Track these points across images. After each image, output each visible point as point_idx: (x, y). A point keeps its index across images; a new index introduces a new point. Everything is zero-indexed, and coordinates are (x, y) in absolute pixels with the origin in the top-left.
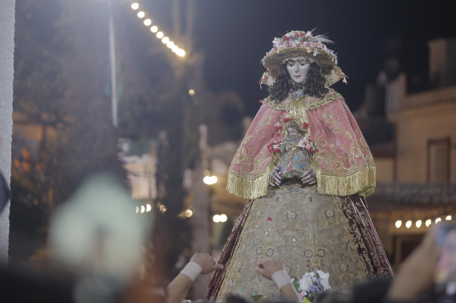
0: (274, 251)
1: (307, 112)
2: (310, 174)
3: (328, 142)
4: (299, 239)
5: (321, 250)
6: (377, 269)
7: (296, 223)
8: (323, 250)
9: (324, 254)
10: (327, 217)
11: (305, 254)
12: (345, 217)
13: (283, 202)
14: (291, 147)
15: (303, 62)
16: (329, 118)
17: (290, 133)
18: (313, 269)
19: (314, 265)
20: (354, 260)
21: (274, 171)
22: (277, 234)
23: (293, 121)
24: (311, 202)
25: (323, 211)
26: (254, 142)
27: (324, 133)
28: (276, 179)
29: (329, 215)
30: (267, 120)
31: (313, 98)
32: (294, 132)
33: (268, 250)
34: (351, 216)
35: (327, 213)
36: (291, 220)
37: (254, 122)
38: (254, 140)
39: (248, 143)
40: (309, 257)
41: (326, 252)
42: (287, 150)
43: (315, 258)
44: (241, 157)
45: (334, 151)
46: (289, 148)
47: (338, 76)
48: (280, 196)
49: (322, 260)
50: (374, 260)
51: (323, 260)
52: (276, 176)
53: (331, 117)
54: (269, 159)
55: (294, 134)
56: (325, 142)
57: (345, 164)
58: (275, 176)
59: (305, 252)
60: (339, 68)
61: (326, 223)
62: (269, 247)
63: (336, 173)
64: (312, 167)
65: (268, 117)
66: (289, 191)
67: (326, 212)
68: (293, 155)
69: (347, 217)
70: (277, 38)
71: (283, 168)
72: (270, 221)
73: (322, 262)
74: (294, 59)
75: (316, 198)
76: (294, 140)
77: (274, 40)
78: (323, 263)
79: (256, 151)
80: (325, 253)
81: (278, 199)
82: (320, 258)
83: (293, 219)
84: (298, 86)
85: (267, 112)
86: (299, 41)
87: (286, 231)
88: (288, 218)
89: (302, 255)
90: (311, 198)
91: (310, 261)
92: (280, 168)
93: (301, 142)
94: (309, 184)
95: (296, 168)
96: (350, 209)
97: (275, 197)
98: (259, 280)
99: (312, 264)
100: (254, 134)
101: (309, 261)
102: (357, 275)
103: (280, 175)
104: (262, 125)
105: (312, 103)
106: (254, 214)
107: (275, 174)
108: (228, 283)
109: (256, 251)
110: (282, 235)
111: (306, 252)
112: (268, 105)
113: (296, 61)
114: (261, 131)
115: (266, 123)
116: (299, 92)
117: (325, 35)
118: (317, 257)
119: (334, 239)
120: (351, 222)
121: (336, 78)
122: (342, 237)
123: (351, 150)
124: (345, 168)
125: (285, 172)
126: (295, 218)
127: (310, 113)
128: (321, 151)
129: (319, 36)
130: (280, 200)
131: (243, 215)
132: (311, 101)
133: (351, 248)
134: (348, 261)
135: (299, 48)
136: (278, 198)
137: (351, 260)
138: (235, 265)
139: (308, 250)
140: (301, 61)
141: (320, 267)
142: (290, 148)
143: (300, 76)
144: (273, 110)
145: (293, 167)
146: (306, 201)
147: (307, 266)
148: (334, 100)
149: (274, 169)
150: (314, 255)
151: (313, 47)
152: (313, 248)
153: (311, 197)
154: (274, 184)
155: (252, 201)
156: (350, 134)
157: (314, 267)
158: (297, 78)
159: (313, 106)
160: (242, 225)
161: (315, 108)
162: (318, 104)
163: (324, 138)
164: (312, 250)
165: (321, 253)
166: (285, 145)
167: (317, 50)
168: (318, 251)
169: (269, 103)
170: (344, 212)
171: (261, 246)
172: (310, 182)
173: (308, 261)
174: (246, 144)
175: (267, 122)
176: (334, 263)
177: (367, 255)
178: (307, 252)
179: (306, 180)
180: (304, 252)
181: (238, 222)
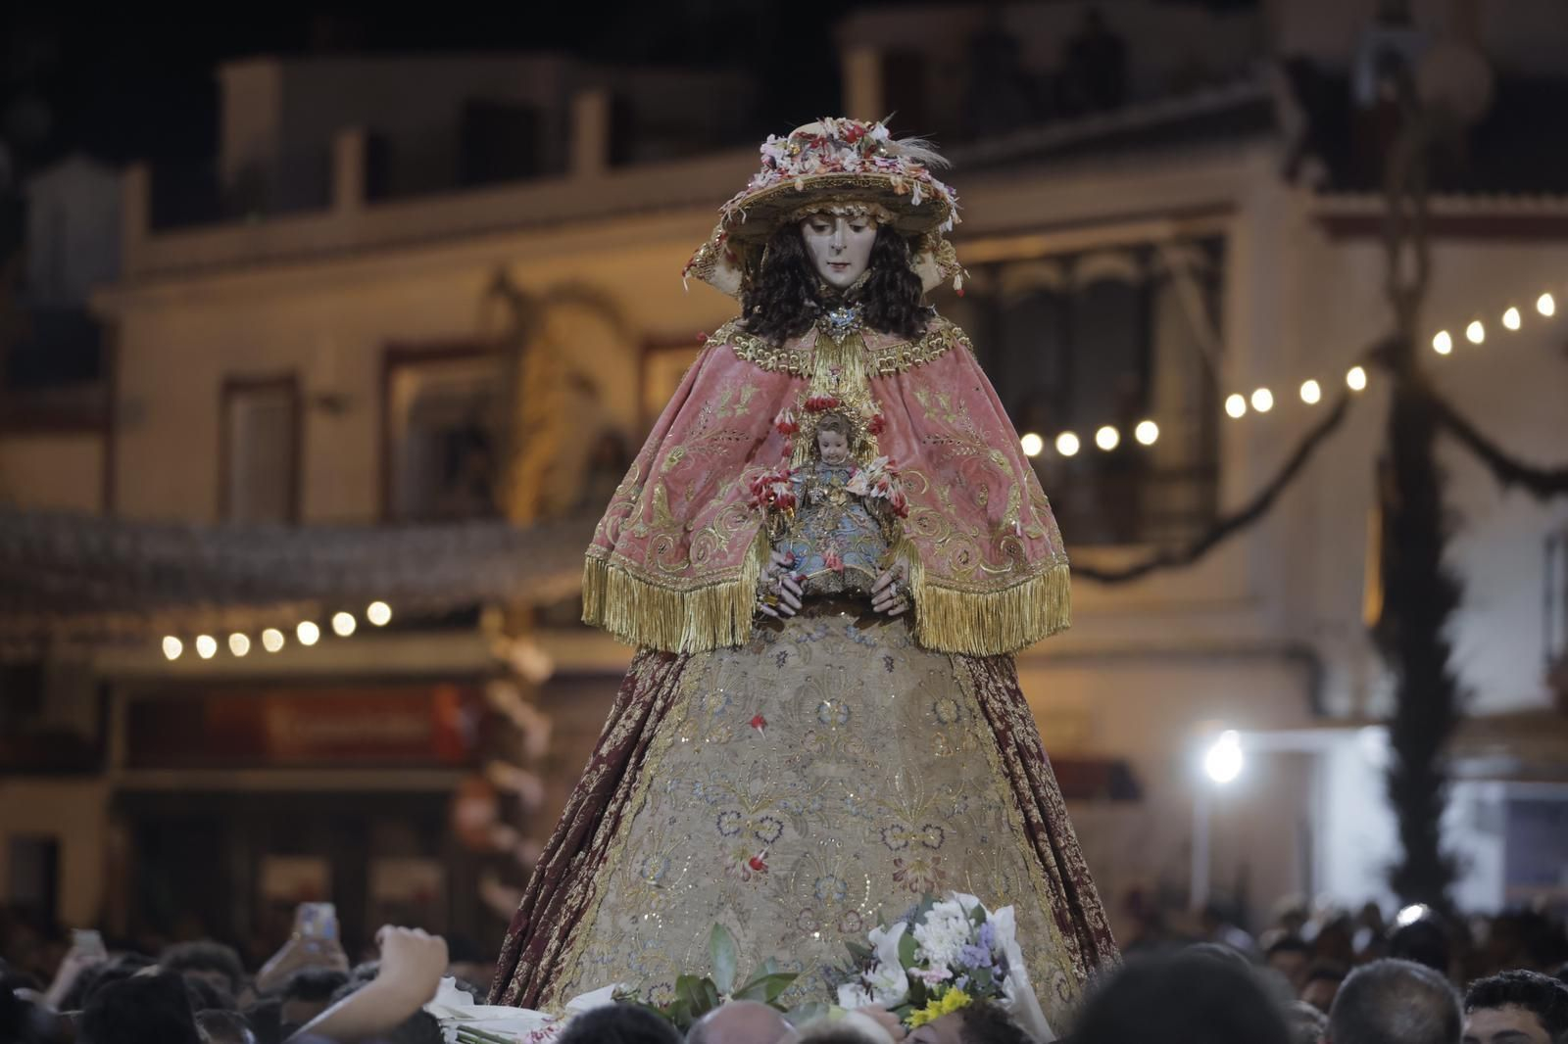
0: (782, 827)
1: (869, 379)
2: (893, 581)
3: (931, 481)
4: (864, 789)
5: (930, 826)
6: (1075, 891)
7: (851, 737)
8: (937, 828)
9: (941, 842)
10: (940, 720)
11: (884, 839)
12: (986, 722)
13: (803, 670)
14: (826, 492)
15: (860, 222)
16: (937, 404)
17: (826, 446)
18: (914, 887)
19: (915, 875)
20: (1021, 864)
21: (772, 567)
22: (788, 770)
23: (836, 409)
24: (891, 671)
25: (928, 702)
26: (693, 468)
27: (917, 453)
28: (785, 593)
29: (945, 717)
30: (737, 400)
31: (889, 338)
32: (839, 446)
33: (762, 821)
34: (1001, 718)
35: (941, 708)
36: (834, 729)
37: (691, 404)
38: (692, 463)
39: (675, 469)
40: (898, 849)
41: (946, 834)
42: (813, 502)
43: (915, 852)
44: (649, 517)
45: (952, 512)
46: (821, 494)
47: (942, 269)
48: (790, 649)
49: (936, 860)
50: (1066, 861)
51: (939, 858)
52: (783, 584)
53: (943, 403)
54: (751, 527)
55: (839, 450)
56: (923, 482)
57: (984, 553)
58: (780, 583)
59: (885, 833)
60: (947, 245)
61: (938, 741)
62: (763, 813)
63: (961, 583)
64: (900, 560)
65: (740, 391)
66: (820, 634)
67: (935, 704)
68: (837, 520)
69: (991, 723)
70: (776, 138)
71: (806, 558)
72: (760, 729)
73: (938, 866)
74: (837, 210)
75: (905, 661)
76: (836, 469)
77: (765, 141)
78: (941, 867)
79: (695, 499)
80: (943, 837)
81: (782, 659)
82: (931, 854)
83: (841, 724)
84: (838, 297)
85: (731, 373)
86: (852, 150)
87: (819, 764)
88: (822, 721)
89: (874, 842)
90: (889, 658)
91: (900, 860)
92: (794, 560)
93: (859, 478)
94: (891, 613)
95: (855, 561)
96: (998, 697)
97: (776, 650)
98: (739, 920)
99: (909, 872)
100: (692, 442)
101: (898, 863)
102: (1030, 907)
103: (798, 582)
104: (721, 415)
105: (885, 352)
106: (696, 702)
107: (780, 577)
108: (614, 924)
109: (718, 823)
110: (805, 774)
111: (888, 833)
112: (737, 351)
113: (842, 215)
114: (717, 434)
115: (734, 410)
116: (841, 317)
117: (928, 138)
118: (921, 850)
119: (963, 791)
120: (1002, 740)
121: (935, 274)
122: (984, 785)
123: (1011, 512)
124: (986, 566)
125: (816, 572)
126: (846, 721)
127: (878, 383)
128: (915, 511)
129: (911, 140)
130: (791, 661)
131: (644, 702)
132: (886, 346)
133: (1008, 821)
134: (1006, 863)
135: (868, 177)
136: (782, 653)
137: (1014, 863)
138: (638, 867)
139: (893, 826)
140: (855, 218)
141: (932, 883)
142: (824, 496)
143: (845, 264)
144: (756, 369)
145: (846, 557)
146: (877, 665)
147: (896, 878)
148: (950, 348)
149: (773, 560)
150: (911, 843)
151: (909, 177)
152: (908, 821)
153: (889, 655)
154: (776, 608)
155: (679, 661)
156: (1004, 459)
157: (917, 881)
158: (838, 272)
159: (889, 363)
160: (645, 735)
161: (897, 369)
162: (904, 358)
163: (920, 469)
164: (906, 825)
165: (933, 837)
166: (808, 486)
167: (921, 186)
168: (924, 830)
169: (737, 343)
170: (983, 704)
171: (734, 807)
172: (891, 608)
173: (895, 861)
174: (667, 474)
175: (736, 406)
176: (970, 869)
177: (1048, 844)
178: (892, 833)
179: (883, 602)
180: (882, 833)
181: (624, 726)
